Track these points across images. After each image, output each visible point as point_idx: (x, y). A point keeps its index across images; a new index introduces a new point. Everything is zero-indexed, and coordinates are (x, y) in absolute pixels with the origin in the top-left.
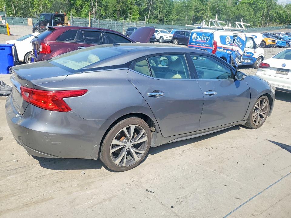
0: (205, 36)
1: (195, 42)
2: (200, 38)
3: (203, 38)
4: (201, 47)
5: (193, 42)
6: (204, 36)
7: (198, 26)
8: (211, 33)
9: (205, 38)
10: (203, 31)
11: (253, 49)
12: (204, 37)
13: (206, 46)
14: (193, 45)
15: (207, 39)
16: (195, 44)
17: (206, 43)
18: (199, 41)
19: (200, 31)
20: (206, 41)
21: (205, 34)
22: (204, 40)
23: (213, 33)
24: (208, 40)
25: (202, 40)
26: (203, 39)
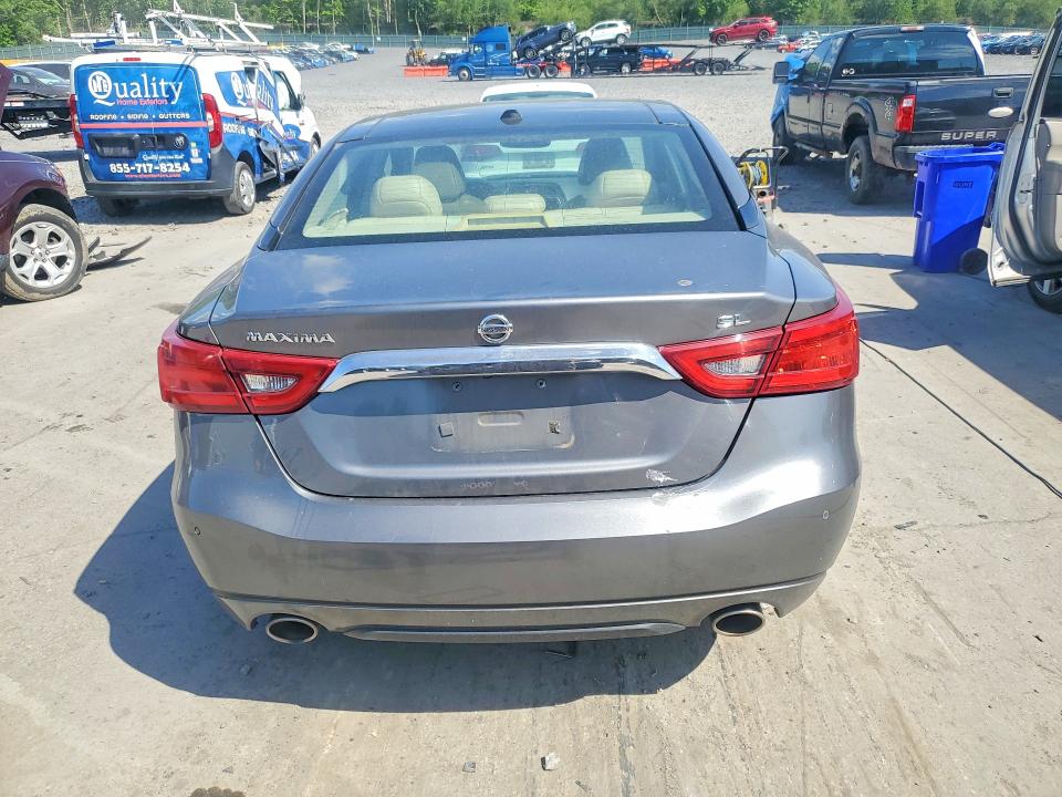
0: (158, 81)
1: (116, 110)
2: (130, 88)
3: (150, 87)
4: (153, 125)
5: (102, 109)
6: (150, 82)
7: (95, 41)
8: (182, 66)
9: (159, 88)
10: (139, 59)
11: (294, 113)
12: (154, 85)
13: (173, 120)
14: (105, 121)
15: (169, 90)
16: (114, 117)
17: (172, 109)
18: (135, 103)
19: (121, 61)
20: (170, 100)
21: (155, 70)
22: (155, 95)
23: (188, 67)
24: (177, 95)
25: (147, 96)
26: (151, 92)
